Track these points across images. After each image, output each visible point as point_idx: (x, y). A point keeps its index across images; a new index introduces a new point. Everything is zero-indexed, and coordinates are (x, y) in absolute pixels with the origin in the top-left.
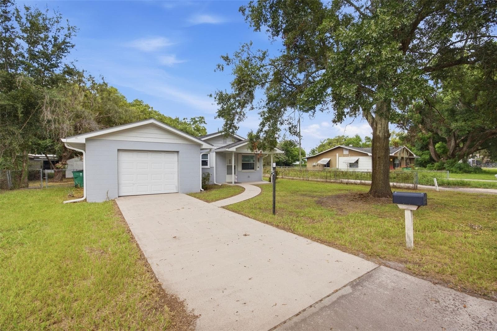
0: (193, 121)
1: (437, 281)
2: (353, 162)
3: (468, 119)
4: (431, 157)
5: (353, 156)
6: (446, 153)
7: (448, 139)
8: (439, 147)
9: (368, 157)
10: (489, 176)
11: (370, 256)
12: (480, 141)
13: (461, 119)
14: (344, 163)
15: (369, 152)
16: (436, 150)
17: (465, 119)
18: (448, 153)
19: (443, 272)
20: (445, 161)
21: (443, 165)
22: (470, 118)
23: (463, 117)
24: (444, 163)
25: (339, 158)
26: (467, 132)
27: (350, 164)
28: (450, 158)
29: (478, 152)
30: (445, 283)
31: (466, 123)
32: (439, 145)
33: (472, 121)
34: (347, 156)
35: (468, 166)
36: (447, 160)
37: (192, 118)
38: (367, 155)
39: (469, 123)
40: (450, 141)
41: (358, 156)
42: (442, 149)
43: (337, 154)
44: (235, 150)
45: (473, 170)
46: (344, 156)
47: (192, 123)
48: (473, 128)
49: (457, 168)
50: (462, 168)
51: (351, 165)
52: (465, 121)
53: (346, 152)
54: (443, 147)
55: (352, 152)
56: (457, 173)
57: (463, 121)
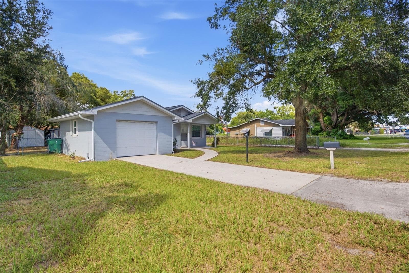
0: (123, 94)
1: (347, 178)
2: (269, 131)
3: (345, 100)
4: (321, 128)
5: (268, 127)
6: (332, 124)
7: (332, 113)
8: (327, 120)
9: (279, 127)
10: (359, 141)
11: (316, 173)
12: (353, 116)
13: (341, 99)
14: (261, 131)
15: (280, 123)
16: (325, 122)
17: (343, 100)
18: (333, 124)
19: (349, 175)
20: (331, 130)
21: (329, 134)
22: (346, 99)
23: (342, 98)
24: (330, 132)
25: (257, 128)
26: (345, 109)
27: (266, 132)
28: (334, 128)
29: (351, 124)
30: (351, 178)
31: (344, 102)
32: (327, 119)
33: (348, 101)
34: (263, 127)
35: (346, 134)
36: (332, 129)
37: (122, 92)
38: (278, 126)
39: (346, 102)
40: (333, 115)
41: (272, 126)
42: (329, 121)
43: (255, 125)
44: (191, 121)
45: (349, 137)
46: (261, 126)
47: (122, 96)
48: (349, 106)
49: (339, 135)
50: (342, 135)
51: (267, 134)
52: (344, 101)
53: (262, 124)
54: (329, 120)
55: (267, 124)
56: (339, 139)
57: (342, 101)
